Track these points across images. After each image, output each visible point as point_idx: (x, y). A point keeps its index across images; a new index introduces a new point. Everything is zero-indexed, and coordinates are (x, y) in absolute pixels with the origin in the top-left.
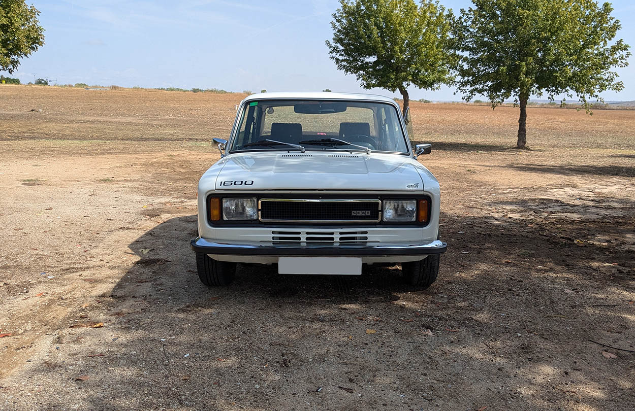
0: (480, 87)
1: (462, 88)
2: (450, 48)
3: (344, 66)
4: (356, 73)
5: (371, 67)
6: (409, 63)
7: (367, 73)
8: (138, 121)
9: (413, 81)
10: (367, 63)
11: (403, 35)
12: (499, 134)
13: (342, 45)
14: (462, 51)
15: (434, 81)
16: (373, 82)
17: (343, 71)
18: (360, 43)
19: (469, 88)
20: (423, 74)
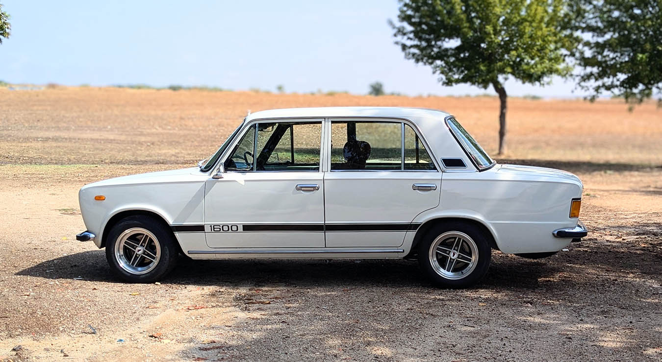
0: (607, 81)
1: (583, 84)
2: (564, 28)
3: (414, 55)
4: (431, 64)
5: (453, 55)
6: (506, 47)
7: (446, 63)
8: (117, 137)
9: (513, 74)
10: (447, 50)
11: (498, 10)
12: (642, 147)
13: (411, 24)
14: (583, 32)
15: (543, 73)
16: (456, 77)
17: (413, 61)
18: (437, 21)
19: (592, 83)
20: (528, 64)
